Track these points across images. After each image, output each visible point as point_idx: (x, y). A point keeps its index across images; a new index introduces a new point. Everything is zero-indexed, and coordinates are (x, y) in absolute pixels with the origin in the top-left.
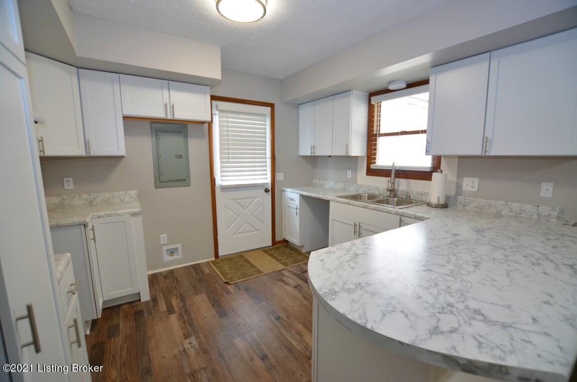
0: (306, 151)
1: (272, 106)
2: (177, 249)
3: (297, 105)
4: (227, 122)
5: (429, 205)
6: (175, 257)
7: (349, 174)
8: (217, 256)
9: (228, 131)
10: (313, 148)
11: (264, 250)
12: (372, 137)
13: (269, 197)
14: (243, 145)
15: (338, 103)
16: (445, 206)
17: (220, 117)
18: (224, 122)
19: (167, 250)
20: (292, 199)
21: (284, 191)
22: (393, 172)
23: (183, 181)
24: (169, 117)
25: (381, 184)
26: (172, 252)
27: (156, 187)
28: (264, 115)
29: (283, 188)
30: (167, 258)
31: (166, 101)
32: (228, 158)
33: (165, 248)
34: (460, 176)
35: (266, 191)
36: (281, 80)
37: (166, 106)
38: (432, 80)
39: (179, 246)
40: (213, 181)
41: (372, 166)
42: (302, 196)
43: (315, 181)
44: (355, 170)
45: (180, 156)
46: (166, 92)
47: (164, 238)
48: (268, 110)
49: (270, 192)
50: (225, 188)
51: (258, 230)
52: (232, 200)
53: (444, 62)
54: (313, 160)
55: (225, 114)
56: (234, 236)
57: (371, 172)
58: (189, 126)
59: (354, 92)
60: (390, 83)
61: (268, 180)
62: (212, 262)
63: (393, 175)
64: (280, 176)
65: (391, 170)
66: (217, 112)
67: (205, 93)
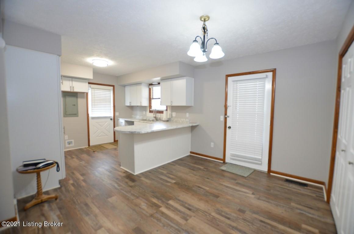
0: (128, 104)
1: (113, 86)
2: (72, 142)
3: (124, 86)
4: (94, 92)
5: (163, 121)
6: (71, 145)
7: (144, 113)
8: (89, 145)
9: (95, 96)
10: (130, 103)
11: (111, 143)
12: (150, 99)
13: (112, 122)
14: (100, 101)
15: (138, 87)
16: (168, 121)
17: (91, 90)
18: (93, 92)
19: (68, 142)
20: (122, 123)
21: (119, 120)
22: (154, 111)
23: (76, 115)
24: (72, 91)
25: (152, 115)
26: (69, 143)
27: (64, 117)
28: (110, 90)
29: (119, 119)
30: (67, 145)
31: (71, 85)
32: (95, 106)
33: (67, 141)
34: (172, 112)
35: (111, 119)
36: (117, 76)
37: (71, 87)
38: (161, 83)
39: (73, 141)
40: (88, 115)
41: (151, 110)
42: (126, 121)
43: (133, 116)
44: (146, 111)
45: (75, 105)
46: (71, 82)
47: (66, 137)
48: (112, 88)
49: (113, 120)
50: (93, 118)
51: (107, 135)
52: (97, 122)
53: (163, 79)
54: (132, 108)
55: (93, 89)
56: (97, 138)
57: (151, 112)
58: (78, 94)
59: (143, 84)
60: (153, 82)
61: (112, 115)
62: (88, 147)
63: (154, 112)
64: (117, 114)
65: (153, 111)
66: (90, 89)
67: (86, 82)
